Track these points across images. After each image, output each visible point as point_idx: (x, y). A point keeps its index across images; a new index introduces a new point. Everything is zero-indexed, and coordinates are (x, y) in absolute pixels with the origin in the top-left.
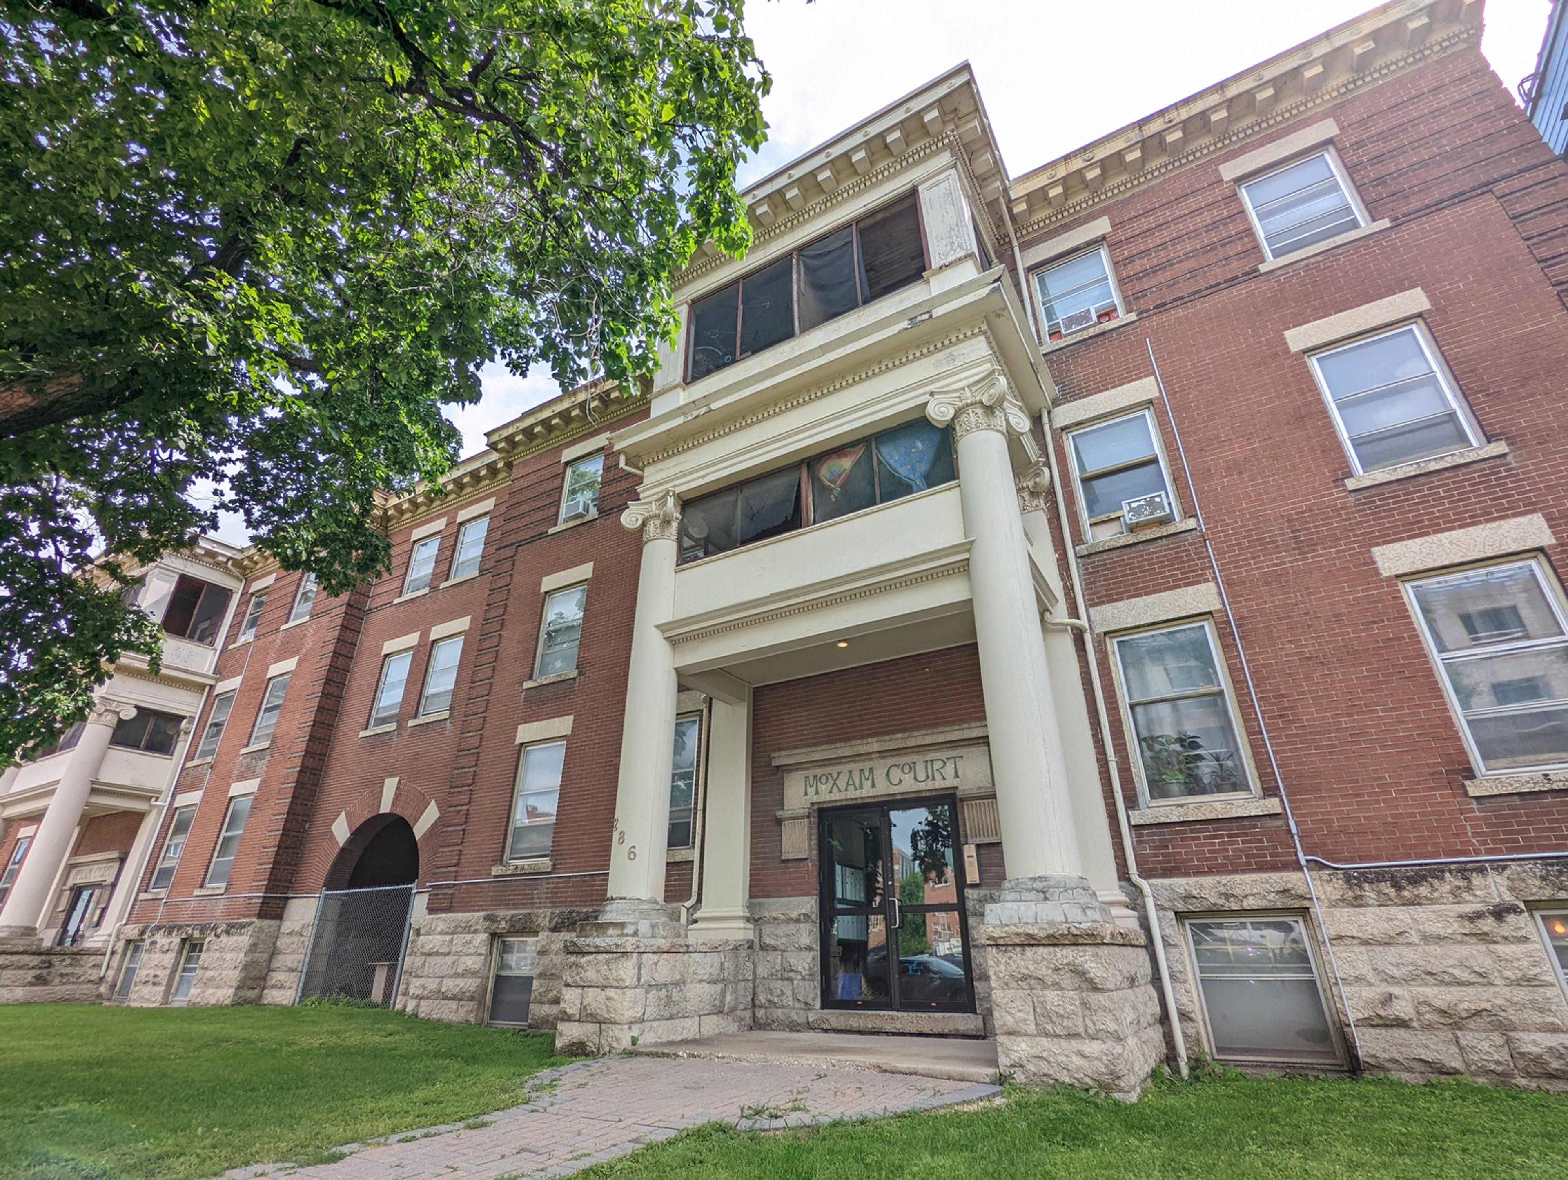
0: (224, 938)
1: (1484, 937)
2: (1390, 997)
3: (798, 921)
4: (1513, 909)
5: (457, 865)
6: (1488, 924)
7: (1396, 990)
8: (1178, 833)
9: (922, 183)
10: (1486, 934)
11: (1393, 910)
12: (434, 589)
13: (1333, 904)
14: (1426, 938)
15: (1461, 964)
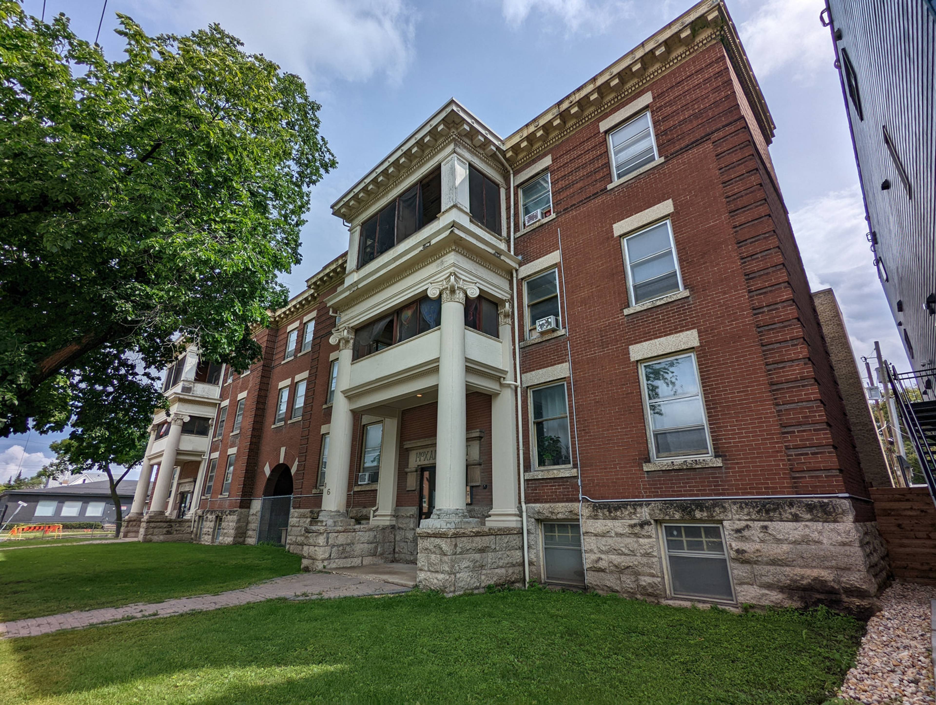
0: (229, 516)
1: (636, 535)
2: (600, 559)
3: (410, 517)
4: (648, 523)
5: (302, 488)
6: (637, 530)
7: (603, 556)
8: (541, 483)
9: (442, 161)
10: (636, 534)
11: (607, 521)
12: (295, 356)
13: (588, 518)
14: (618, 535)
15: (626, 546)
